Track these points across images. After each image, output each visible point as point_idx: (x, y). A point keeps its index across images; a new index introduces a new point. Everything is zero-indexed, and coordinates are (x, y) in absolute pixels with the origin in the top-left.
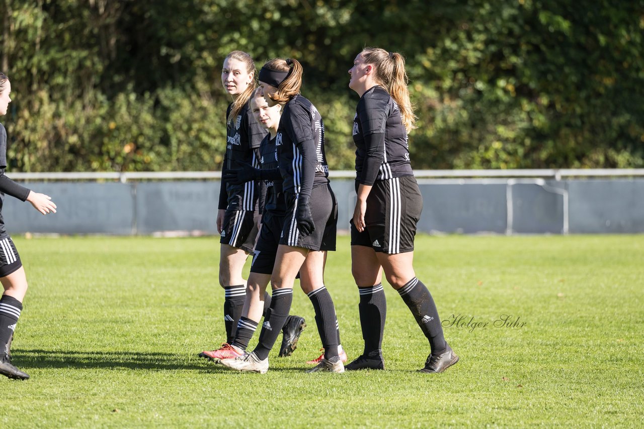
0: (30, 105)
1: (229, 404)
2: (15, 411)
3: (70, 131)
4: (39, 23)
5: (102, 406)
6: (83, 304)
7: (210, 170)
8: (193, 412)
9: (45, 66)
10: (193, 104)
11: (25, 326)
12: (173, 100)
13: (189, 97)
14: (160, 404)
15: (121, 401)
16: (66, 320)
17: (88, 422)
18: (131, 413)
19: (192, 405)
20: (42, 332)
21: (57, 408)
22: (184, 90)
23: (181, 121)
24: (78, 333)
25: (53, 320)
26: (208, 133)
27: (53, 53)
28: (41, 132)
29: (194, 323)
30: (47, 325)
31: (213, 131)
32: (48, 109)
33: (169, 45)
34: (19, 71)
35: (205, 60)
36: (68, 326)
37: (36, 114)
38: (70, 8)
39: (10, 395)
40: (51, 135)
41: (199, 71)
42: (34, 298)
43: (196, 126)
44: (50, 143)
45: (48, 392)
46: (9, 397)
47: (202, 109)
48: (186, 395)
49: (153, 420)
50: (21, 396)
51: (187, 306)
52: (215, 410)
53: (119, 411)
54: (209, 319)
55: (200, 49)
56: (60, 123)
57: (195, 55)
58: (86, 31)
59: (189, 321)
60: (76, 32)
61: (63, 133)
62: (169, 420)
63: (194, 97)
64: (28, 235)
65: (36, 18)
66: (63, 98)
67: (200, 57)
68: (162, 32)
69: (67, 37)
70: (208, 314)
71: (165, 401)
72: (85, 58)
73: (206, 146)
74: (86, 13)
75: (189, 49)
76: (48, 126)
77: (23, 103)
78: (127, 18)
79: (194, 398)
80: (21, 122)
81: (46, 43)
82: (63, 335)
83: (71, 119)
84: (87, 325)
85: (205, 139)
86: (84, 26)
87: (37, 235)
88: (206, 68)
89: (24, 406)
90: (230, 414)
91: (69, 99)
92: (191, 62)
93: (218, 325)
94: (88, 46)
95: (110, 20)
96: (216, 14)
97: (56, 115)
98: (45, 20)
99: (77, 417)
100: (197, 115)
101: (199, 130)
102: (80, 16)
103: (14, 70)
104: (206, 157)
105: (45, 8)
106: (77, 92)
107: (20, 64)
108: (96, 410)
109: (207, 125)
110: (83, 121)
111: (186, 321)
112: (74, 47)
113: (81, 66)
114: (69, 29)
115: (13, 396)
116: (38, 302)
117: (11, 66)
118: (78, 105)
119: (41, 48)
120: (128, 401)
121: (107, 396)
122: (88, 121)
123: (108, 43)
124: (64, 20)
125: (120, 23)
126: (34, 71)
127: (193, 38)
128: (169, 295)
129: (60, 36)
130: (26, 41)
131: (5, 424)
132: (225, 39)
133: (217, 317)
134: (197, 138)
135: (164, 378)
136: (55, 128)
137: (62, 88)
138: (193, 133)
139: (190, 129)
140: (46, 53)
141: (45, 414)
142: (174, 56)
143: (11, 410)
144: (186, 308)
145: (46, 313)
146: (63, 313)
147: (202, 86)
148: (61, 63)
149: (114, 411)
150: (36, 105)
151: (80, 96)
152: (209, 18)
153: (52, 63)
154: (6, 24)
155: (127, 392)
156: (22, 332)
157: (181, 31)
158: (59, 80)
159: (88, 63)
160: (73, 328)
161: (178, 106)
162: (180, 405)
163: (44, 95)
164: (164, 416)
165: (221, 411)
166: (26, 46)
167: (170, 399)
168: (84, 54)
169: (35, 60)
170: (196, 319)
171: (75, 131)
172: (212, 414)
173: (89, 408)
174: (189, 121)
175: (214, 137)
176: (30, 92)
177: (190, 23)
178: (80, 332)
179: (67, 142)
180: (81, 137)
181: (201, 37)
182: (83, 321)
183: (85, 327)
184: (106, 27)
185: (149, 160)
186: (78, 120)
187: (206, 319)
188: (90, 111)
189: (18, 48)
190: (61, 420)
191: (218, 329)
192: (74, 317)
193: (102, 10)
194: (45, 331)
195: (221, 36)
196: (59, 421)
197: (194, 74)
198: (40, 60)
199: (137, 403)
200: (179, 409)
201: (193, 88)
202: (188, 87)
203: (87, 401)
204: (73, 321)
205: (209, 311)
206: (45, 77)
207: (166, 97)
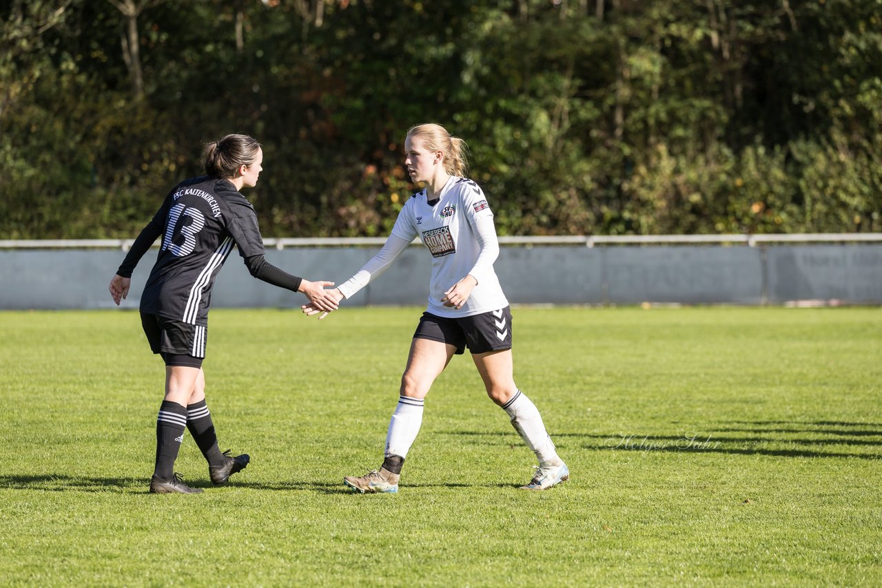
0: (646, 161)
1: (875, 494)
2: (635, 501)
3: (691, 188)
4: (657, 69)
5: (732, 496)
6: (709, 382)
7: (848, 231)
8: (834, 503)
9: (663, 116)
10: (829, 158)
11: (644, 406)
12: (807, 153)
13: (825, 150)
14: (798, 494)
15: (753, 490)
16: (690, 400)
17: (717, 514)
18: (764, 505)
19: (833, 495)
20: (663, 413)
21: (682, 498)
22: (819, 142)
23: (815, 177)
24: (704, 414)
25: (676, 400)
26: (846, 191)
27: (673, 103)
28: (659, 190)
29: (834, 404)
30: (670, 405)
31: (852, 188)
32: (667, 164)
33: (802, 92)
34: (635, 123)
35: (842, 109)
36: (692, 406)
37: (653, 170)
38: (691, 53)
39: (629, 483)
40: (671, 194)
41: (836, 121)
42: (655, 375)
43: (832, 183)
44: (669, 201)
45: (672, 480)
46: (628, 486)
47: (841, 164)
48: (826, 484)
49: (789, 512)
50: (641, 485)
51: (825, 384)
52: (859, 501)
53: (751, 502)
54: (851, 399)
55: (836, 97)
56: (680, 180)
57: (830, 103)
58: (710, 79)
59: (828, 401)
60: (699, 78)
61: (683, 190)
62: (808, 513)
63: (830, 150)
64: (646, 305)
65: (653, 62)
66: (684, 152)
67: (837, 105)
68: (794, 78)
69: (688, 84)
70: (849, 393)
71: (802, 491)
72: (708, 108)
73: (844, 205)
74: (709, 57)
75: (824, 97)
76: (667, 182)
77: (639, 157)
78: (755, 62)
79: (836, 487)
80: (637, 180)
81: (664, 91)
82: (687, 416)
83: (692, 175)
84: (713, 405)
85: (843, 196)
86: (706, 71)
87: (656, 305)
88: (843, 118)
89: (645, 495)
90: (876, 506)
91: (691, 152)
92: (826, 111)
93: (860, 405)
94: (712, 95)
95: (737, 65)
96: (854, 58)
97: (677, 171)
98: (664, 66)
99: (705, 509)
100: (833, 171)
101: (836, 188)
102: (703, 61)
103: (629, 121)
104: (844, 217)
105: (663, 51)
106: (700, 145)
107: (636, 115)
108: (726, 500)
109: (844, 181)
110: (706, 178)
111: (824, 401)
112: (697, 95)
113: (703, 116)
114: (690, 76)
115: (632, 484)
116: (658, 380)
117: (625, 117)
118: (701, 160)
119: (660, 97)
120: (762, 490)
121: (738, 485)
122: (712, 177)
123: (733, 90)
124: (685, 65)
125: (747, 68)
126: (652, 121)
127: (829, 85)
128: (805, 371)
129: (680, 84)
130: (642, 88)
131: (625, 515)
132: (865, 85)
133: (859, 396)
134: (834, 196)
135: (801, 465)
136: (675, 186)
137: (682, 140)
138: (829, 191)
139: (826, 186)
140: (665, 102)
141: (669, 505)
142: (807, 104)
143: (631, 499)
144: (824, 387)
145: (668, 392)
146: (687, 391)
147: (838, 137)
148: (681, 114)
149: (746, 501)
150: (654, 160)
151: (703, 151)
152: (847, 61)
153: (672, 114)
154: (619, 70)
155: (761, 481)
156: (642, 413)
157: (816, 77)
158: (679, 132)
159: (712, 114)
160: (699, 409)
161: (813, 161)
162: (820, 496)
163: (662, 148)
164: (802, 507)
165: (866, 502)
166: (642, 95)
167: (809, 488)
168: (707, 103)
169: (653, 110)
170: (836, 398)
171: (697, 189)
172: (856, 506)
173: (718, 498)
174: (825, 177)
175: (853, 195)
176: (647, 145)
177: (826, 68)
178: (707, 414)
179: (688, 201)
180: (703, 195)
181: (837, 83)
182: (709, 401)
183: (712, 408)
184: (731, 73)
185: (780, 221)
186: (700, 177)
187: (847, 399)
188: (714, 167)
189: (634, 97)
190: (686, 511)
191: (861, 410)
192: (699, 396)
193: (726, 54)
194: (667, 412)
195: (860, 82)
196: (684, 512)
197: (830, 123)
198: (658, 110)
199: (772, 493)
200: (818, 500)
201: (830, 140)
202: (823, 140)
203: (715, 490)
204: (698, 401)
205: (851, 389)
206: (663, 129)
207: (799, 151)
